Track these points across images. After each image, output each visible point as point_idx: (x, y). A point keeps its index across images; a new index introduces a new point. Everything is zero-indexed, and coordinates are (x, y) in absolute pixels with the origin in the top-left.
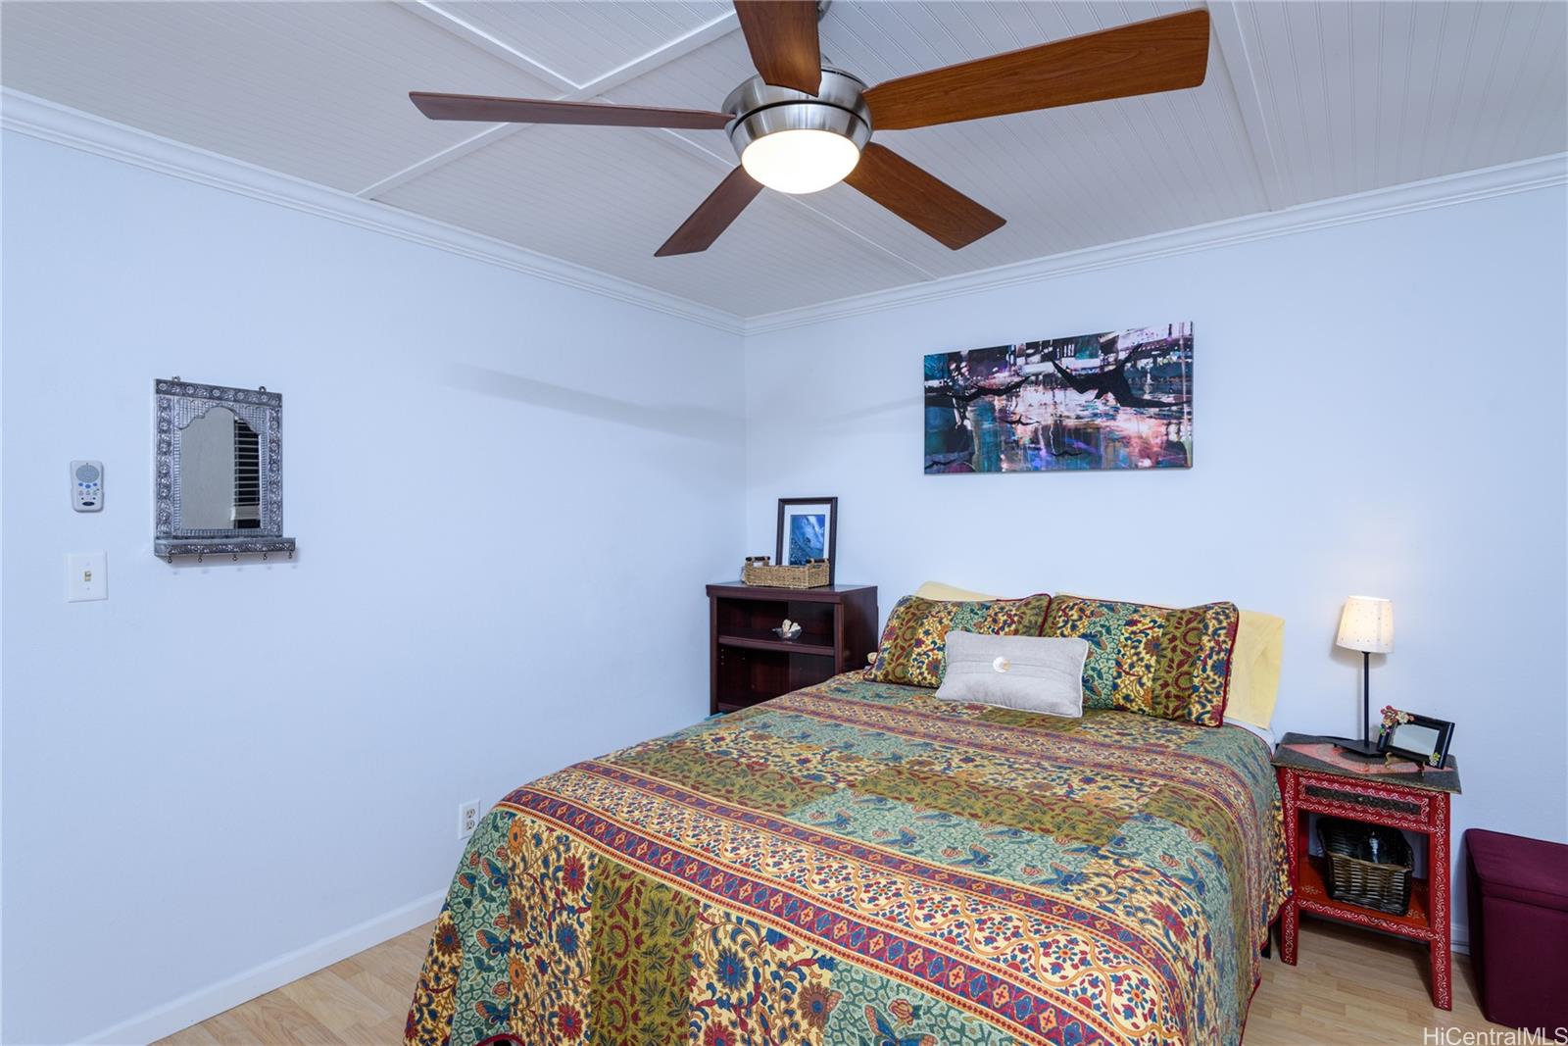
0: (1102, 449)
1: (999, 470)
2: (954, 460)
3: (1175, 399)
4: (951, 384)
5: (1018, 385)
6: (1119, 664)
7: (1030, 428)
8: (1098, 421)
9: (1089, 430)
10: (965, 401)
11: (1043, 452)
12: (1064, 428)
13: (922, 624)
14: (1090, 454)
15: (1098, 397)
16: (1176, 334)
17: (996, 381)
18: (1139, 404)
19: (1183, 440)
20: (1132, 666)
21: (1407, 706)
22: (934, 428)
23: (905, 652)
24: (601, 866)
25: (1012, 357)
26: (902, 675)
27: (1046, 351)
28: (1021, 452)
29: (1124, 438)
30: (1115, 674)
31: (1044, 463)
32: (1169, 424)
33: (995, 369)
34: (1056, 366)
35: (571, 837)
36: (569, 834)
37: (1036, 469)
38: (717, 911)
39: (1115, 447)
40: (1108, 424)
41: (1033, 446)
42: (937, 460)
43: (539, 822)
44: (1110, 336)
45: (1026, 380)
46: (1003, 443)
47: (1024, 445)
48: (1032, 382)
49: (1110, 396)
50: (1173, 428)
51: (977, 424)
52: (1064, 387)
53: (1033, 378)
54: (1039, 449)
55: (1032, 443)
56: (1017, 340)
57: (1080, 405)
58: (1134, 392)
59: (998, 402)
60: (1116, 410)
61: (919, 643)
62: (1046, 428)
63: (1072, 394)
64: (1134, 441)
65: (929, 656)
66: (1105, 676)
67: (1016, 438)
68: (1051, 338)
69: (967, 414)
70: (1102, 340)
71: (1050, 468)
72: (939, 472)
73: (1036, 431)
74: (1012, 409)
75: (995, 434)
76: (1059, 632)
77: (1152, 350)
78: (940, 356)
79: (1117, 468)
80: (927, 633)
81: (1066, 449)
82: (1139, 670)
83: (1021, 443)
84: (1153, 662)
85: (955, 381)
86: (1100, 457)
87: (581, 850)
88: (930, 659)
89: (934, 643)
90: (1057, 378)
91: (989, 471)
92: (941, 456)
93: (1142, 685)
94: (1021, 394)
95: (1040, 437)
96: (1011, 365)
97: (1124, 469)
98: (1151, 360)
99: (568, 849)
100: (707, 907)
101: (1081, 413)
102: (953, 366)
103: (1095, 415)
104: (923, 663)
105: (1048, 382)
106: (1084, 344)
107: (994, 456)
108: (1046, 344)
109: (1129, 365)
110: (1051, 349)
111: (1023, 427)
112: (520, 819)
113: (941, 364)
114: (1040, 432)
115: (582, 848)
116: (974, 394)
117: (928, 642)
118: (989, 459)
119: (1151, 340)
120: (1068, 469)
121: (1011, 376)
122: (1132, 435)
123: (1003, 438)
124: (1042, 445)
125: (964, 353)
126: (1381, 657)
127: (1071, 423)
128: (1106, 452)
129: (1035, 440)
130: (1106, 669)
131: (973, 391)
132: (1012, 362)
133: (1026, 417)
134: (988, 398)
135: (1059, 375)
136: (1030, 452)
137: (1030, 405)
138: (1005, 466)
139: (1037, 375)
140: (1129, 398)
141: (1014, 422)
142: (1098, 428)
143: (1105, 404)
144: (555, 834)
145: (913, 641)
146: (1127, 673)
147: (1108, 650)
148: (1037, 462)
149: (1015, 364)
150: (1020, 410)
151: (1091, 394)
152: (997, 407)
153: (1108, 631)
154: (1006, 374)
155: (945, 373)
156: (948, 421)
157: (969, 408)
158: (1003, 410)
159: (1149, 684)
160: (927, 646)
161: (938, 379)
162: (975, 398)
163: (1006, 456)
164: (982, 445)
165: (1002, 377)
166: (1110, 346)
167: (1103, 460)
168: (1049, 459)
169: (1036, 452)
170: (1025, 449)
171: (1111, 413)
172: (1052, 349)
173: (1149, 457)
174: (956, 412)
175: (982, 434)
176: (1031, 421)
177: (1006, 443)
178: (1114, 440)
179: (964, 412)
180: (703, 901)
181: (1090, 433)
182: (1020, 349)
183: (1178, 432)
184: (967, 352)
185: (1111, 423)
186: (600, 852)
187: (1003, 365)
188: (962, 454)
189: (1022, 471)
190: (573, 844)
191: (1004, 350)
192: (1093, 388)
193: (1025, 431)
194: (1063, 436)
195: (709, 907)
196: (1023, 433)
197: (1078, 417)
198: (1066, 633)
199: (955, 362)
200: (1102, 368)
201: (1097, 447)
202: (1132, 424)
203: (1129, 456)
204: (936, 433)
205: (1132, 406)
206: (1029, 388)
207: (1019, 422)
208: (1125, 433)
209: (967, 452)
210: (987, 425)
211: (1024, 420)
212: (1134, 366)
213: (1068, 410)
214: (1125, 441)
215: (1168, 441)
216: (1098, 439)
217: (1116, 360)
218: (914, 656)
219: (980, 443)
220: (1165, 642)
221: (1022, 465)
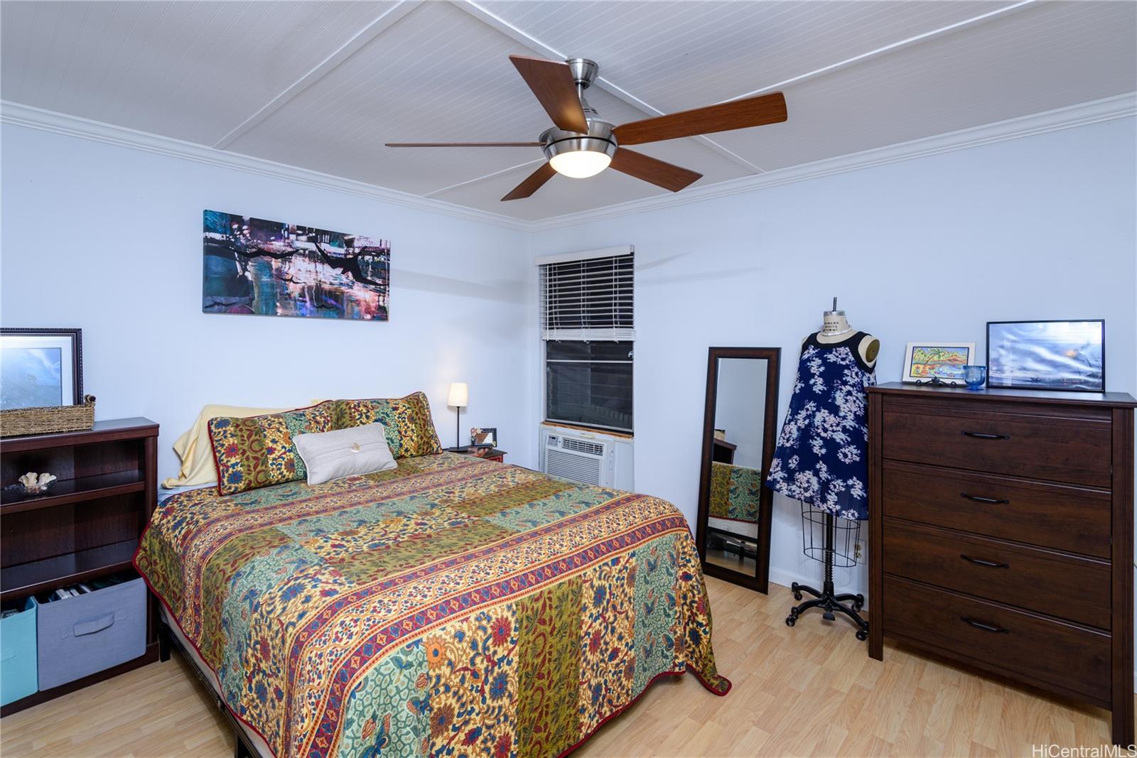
0: (345, 306)
1: (275, 314)
2: (235, 303)
3: (383, 282)
4: (233, 240)
5: (291, 254)
6: (400, 432)
7: (299, 286)
8: (343, 288)
9: (338, 293)
10: (246, 256)
11: (308, 304)
12: (322, 289)
13: (265, 436)
14: (338, 308)
15: (343, 273)
16: (383, 246)
17: (274, 247)
18: (365, 282)
19: (386, 305)
20: (406, 432)
21: (479, 427)
22: (216, 273)
23: (260, 460)
24: (520, 607)
25: (286, 232)
26: (265, 479)
27: (311, 235)
28: (292, 302)
29: (357, 301)
30: (399, 438)
31: (308, 312)
32: (379, 296)
33: (272, 238)
34: (317, 247)
35: (485, 610)
36: (481, 611)
37: (303, 316)
38: (589, 572)
39: (352, 305)
40: (348, 290)
41: (301, 299)
42: (218, 301)
43: (448, 626)
44: (351, 237)
45: (296, 251)
46: (278, 294)
47: (295, 297)
48: (301, 254)
49: (350, 274)
50: (381, 298)
51: (257, 277)
52: (323, 263)
53: (302, 251)
54: (305, 302)
55: (300, 297)
56: (291, 222)
57: (332, 276)
58: (363, 274)
59: (275, 264)
60: (353, 283)
61: (271, 451)
62: (310, 288)
63: (327, 267)
64: (363, 303)
65: (284, 459)
66: (395, 441)
67: (288, 292)
68: (315, 227)
69: (248, 267)
70: (346, 238)
71: (313, 316)
72: (220, 312)
73: (303, 289)
74: (286, 270)
75: (272, 286)
76: (358, 422)
77: (372, 252)
78: (223, 215)
79: (353, 318)
80: (274, 441)
81: (323, 303)
82: (410, 433)
83: (292, 296)
84: (414, 428)
85: (237, 239)
86: (344, 311)
87: (499, 611)
88: (286, 460)
89: (283, 447)
90: (318, 255)
91: (267, 314)
92: (222, 298)
93: (413, 441)
94: (293, 260)
95: (306, 293)
96: (285, 239)
97: (356, 319)
98: (371, 257)
99: (489, 619)
100: (585, 574)
101: (333, 281)
102: (235, 226)
103: (341, 284)
104: (281, 464)
105: (312, 256)
106: (336, 238)
107: (272, 303)
108: (311, 230)
109: (360, 257)
110: (314, 234)
111: (294, 284)
112: (428, 638)
113: (224, 221)
114: (306, 290)
115: (498, 610)
116: (255, 252)
117: (280, 448)
118: (267, 305)
119: (371, 246)
120: (325, 317)
121: (285, 246)
122: (362, 299)
123: (278, 290)
124: (307, 299)
125: (246, 218)
126: (464, 408)
127: (326, 287)
128: (347, 307)
129: (302, 295)
130: (395, 437)
131: (254, 250)
132: (286, 236)
133: (297, 278)
134: (267, 259)
135: (320, 254)
136: (298, 303)
137: (299, 270)
138: (280, 311)
139: (305, 250)
140: (360, 277)
141: (288, 280)
142: (343, 293)
143: (347, 278)
144: (472, 619)
145: (264, 451)
146: (405, 436)
147: (392, 426)
148: (303, 311)
149: (288, 238)
150: (292, 272)
151: (339, 271)
152: (274, 267)
153: (388, 416)
154: (282, 244)
155: (226, 229)
156: (230, 270)
157: (250, 263)
158: (279, 270)
159: (416, 439)
160: (279, 451)
161: (221, 233)
162: (256, 256)
163: (281, 304)
164: (261, 293)
165: (278, 245)
166: (350, 243)
167: (346, 313)
168: (312, 309)
169: (303, 303)
170: (295, 300)
171: (350, 284)
172: (316, 235)
173: (370, 314)
174: (237, 263)
175: (261, 285)
176: (299, 281)
177: (281, 294)
178: (352, 301)
179: (246, 266)
180: (582, 573)
181: (338, 295)
182: (292, 228)
183: (384, 301)
184: (248, 219)
185: (350, 290)
186: (513, 601)
187: (279, 237)
188: (243, 299)
189: (292, 316)
190: (491, 613)
191: (281, 226)
192: (340, 267)
193: (296, 288)
194: (322, 295)
195: (586, 573)
196: (294, 289)
197: (331, 284)
198: (364, 421)
199: (237, 223)
200: (345, 255)
201: (342, 305)
202: (362, 293)
203: (360, 311)
204: (218, 278)
205: (361, 282)
206: (298, 258)
207: (291, 280)
208: (357, 298)
209: (248, 298)
210: (265, 279)
211: (294, 279)
212: (363, 258)
213: (325, 278)
214: (358, 302)
215: (379, 305)
216: (342, 299)
217: (353, 252)
218: (270, 462)
219: (259, 291)
220: (414, 415)
221: (293, 311)
